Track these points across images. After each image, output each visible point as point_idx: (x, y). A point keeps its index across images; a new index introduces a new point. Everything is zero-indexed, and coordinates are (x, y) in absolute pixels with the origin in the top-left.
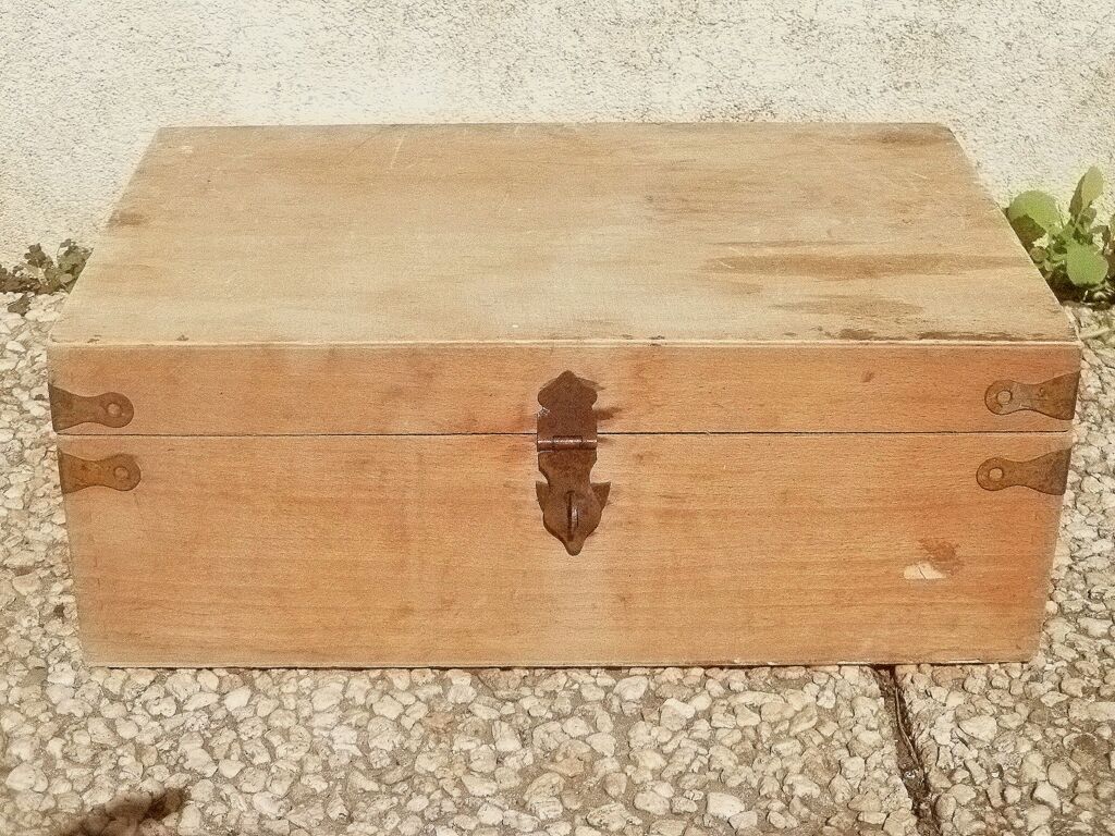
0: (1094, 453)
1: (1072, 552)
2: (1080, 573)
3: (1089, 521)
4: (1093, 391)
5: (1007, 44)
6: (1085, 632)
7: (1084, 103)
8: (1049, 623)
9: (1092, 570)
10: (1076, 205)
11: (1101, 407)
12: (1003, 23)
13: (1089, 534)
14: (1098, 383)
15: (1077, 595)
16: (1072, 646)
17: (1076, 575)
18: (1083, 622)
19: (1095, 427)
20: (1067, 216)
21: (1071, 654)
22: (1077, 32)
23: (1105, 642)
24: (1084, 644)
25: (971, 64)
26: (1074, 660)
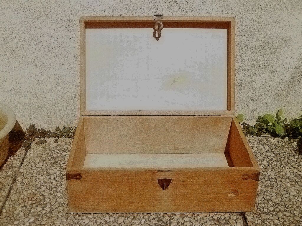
0: (284, 174)
1: (281, 197)
2: (283, 202)
3: (284, 189)
4: (282, 158)
5: (263, 84)
6: (285, 215)
7: (279, 96)
8: (278, 214)
9: (285, 201)
10: (277, 116)
11: (284, 163)
12: (262, 80)
13: (284, 193)
14: (284, 157)
15: (283, 207)
16: (283, 218)
17: (282, 202)
18: (285, 213)
19: (284, 167)
20: (275, 119)
21: (283, 220)
22: (277, 82)
23: (290, 217)
24: (285, 218)
25: (255, 88)
26: (284, 222)
